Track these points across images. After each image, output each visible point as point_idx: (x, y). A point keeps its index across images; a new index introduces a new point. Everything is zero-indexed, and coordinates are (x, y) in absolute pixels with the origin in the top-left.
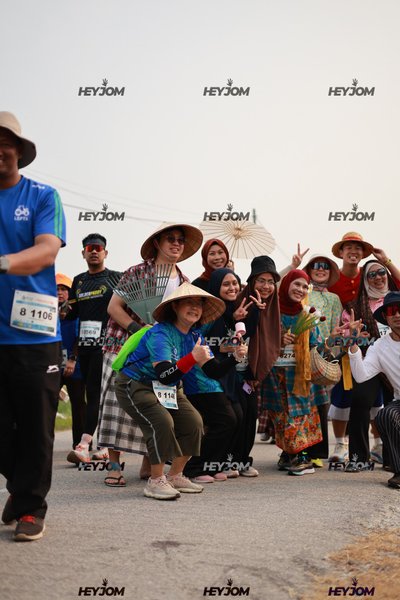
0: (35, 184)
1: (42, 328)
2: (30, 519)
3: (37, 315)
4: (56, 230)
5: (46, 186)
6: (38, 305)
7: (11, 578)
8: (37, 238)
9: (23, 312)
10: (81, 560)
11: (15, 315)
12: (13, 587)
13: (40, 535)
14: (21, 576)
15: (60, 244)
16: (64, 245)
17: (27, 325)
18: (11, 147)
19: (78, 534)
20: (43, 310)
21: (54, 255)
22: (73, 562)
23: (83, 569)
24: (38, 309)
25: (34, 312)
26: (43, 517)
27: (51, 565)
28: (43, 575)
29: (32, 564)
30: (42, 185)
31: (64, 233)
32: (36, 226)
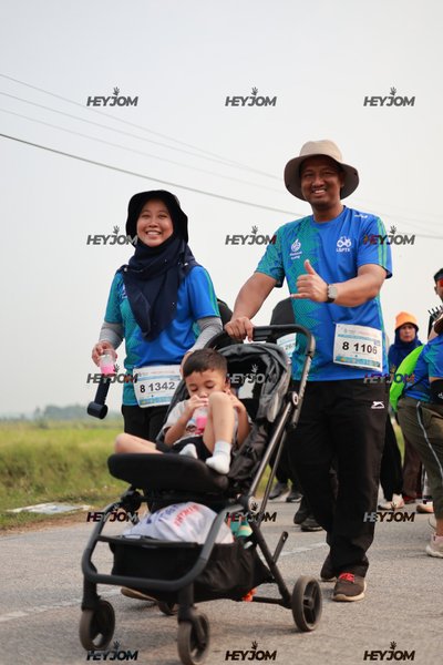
0: (358, 213)
1: (367, 362)
2: (349, 577)
3: (360, 349)
4: (380, 259)
5: (369, 215)
6: (361, 338)
7: (332, 640)
8: (360, 269)
9: (346, 346)
10: (408, 625)
11: (338, 350)
12: (335, 652)
13: (362, 595)
14: (344, 640)
15: (385, 274)
16: (389, 276)
17: (351, 360)
18: (332, 175)
19: (403, 596)
20: (367, 343)
21: (378, 287)
22: (398, 627)
23: (411, 636)
24: (361, 343)
25: (357, 345)
26: (364, 576)
27: (374, 629)
28: (366, 640)
29: (353, 627)
30: (365, 214)
31: (389, 262)
32: (359, 256)
